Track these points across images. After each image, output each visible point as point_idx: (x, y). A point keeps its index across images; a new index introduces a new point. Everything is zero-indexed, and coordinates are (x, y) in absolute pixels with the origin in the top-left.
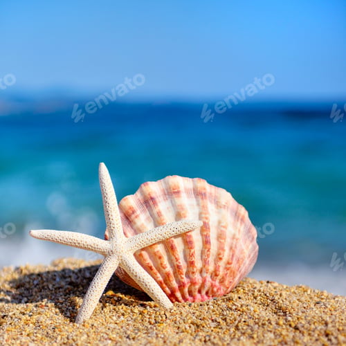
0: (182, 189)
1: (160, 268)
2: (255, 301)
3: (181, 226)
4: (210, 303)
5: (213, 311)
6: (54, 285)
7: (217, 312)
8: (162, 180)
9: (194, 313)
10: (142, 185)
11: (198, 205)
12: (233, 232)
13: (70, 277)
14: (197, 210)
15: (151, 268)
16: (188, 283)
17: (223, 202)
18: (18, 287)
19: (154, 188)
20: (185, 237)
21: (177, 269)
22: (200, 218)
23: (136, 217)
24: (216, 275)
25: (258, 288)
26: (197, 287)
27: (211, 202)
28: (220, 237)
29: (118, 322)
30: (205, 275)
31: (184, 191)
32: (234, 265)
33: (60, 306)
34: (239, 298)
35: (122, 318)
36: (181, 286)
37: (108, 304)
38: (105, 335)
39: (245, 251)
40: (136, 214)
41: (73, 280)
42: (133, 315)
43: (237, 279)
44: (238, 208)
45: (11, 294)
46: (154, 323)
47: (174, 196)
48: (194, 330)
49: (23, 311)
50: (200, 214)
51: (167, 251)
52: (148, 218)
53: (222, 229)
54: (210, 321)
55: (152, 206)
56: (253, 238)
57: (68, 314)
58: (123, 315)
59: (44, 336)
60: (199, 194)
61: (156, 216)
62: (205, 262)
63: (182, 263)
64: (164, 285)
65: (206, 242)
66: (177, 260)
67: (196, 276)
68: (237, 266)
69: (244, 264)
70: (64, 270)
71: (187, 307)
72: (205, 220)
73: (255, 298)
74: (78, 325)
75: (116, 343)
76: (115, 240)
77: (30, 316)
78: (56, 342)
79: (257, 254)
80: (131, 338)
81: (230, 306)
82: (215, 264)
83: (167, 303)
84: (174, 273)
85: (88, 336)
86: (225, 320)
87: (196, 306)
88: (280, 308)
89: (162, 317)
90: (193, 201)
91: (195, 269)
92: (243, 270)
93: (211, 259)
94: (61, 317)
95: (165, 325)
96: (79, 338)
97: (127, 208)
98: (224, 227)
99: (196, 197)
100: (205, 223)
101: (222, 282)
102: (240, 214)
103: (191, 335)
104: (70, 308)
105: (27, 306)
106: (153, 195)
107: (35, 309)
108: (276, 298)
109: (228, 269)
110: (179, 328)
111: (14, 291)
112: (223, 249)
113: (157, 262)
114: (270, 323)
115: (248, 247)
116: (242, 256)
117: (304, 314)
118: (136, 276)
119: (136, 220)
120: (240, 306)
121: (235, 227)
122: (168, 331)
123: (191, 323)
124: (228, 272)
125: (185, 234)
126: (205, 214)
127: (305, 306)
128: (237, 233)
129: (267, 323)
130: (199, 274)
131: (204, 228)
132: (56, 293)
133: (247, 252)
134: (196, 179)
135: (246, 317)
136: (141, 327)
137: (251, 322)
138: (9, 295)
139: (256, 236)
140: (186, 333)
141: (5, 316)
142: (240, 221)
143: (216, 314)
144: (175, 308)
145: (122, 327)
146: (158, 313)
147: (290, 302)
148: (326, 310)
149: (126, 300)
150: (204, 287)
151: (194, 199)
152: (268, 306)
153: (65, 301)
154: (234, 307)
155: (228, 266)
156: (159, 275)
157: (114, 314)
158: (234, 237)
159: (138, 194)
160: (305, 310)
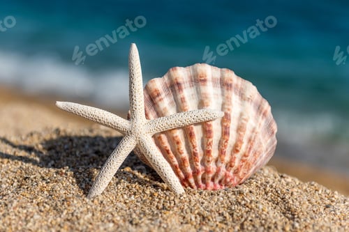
0: (209, 77)
1: (177, 153)
2: (265, 197)
3: (201, 115)
4: (221, 194)
5: (222, 203)
6: (81, 152)
7: (226, 205)
8: (191, 67)
9: (202, 203)
10: (171, 69)
11: (223, 95)
12: (254, 125)
13: (99, 145)
14: (220, 100)
15: (168, 151)
16: (202, 170)
17: (248, 95)
18: (49, 149)
19: (181, 74)
20: (205, 126)
21: (193, 156)
22: (223, 109)
23: (160, 100)
24: (231, 166)
25: (271, 183)
26: (211, 175)
27: (236, 93)
28: (240, 129)
29: (127, 201)
30: (220, 165)
31: (210, 79)
32: (250, 158)
33: (78, 176)
34: (251, 192)
35: (133, 197)
36: (196, 173)
37: (123, 180)
38: (110, 215)
39: (263, 145)
40: (160, 97)
41: (100, 149)
42: (144, 196)
43: (251, 171)
44: (261, 102)
45: (41, 155)
46: (161, 209)
47: (200, 83)
48: (199, 222)
49: (44, 175)
50: (223, 105)
51: (186, 138)
52: (171, 103)
53: (243, 121)
54: (217, 214)
55: (177, 91)
56: (273, 133)
57: (83, 186)
58: (135, 194)
59: (52, 208)
60: (225, 85)
61: (180, 101)
62: (222, 152)
63: (199, 150)
64: (179, 170)
65: (225, 133)
66: (194, 147)
67: (211, 165)
68: (253, 159)
69: (261, 157)
70: (95, 138)
71: (197, 195)
72: (227, 111)
73: (266, 193)
74: (87, 200)
75: (118, 228)
76: (135, 120)
77: (47, 183)
78: (60, 217)
79: (275, 148)
80: (134, 223)
81: (240, 200)
82: (232, 155)
83: (179, 188)
84: (190, 159)
85: (93, 215)
86: (232, 215)
87: (207, 194)
88: (289, 209)
89: (170, 203)
90: (219, 91)
91: (211, 159)
92: (259, 163)
93: (228, 150)
94: (76, 187)
95: (171, 212)
96: (83, 215)
97: (153, 90)
98: (245, 120)
99: (221, 87)
100: (226, 114)
101: (236, 173)
102: (262, 108)
103: (195, 227)
104: (87, 179)
105: (49, 171)
106: (180, 81)
107: (55, 176)
108: (287, 197)
109: (243, 161)
110: (184, 218)
111: (45, 153)
112: (241, 142)
113: (174, 147)
114: (276, 227)
115: (266, 141)
116: (259, 150)
117: (312, 221)
118: (151, 158)
119: (160, 103)
120: (249, 201)
121: (256, 120)
122: (173, 220)
123: (198, 214)
124: (244, 164)
125: (206, 122)
126: (229, 105)
127: (315, 209)
128: (258, 127)
129: (273, 227)
130: (214, 164)
131: (226, 119)
132: (81, 160)
133: (264, 146)
134: (224, 69)
135: (254, 216)
136: (147, 211)
137: (257, 222)
138: (39, 156)
139: (276, 131)
140: (190, 225)
141: (27, 178)
142: (262, 115)
143: (224, 207)
144: (185, 196)
145: (129, 209)
146: (168, 198)
147: (300, 203)
148: (335, 218)
149: (141, 179)
150: (217, 177)
151: (220, 89)
152: (277, 204)
153: (84, 172)
154: (243, 202)
155: (244, 158)
156: (175, 159)
157: (126, 192)
158: (253, 131)
159: (166, 78)
160: (314, 215)
